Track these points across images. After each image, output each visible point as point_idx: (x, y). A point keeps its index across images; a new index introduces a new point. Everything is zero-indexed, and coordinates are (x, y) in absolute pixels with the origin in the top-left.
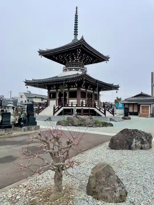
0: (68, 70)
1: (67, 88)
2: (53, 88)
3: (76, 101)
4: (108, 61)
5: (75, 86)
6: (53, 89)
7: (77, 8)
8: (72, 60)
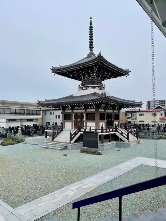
0: (84, 88)
1: (83, 109)
2: (68, 109)
7: (91, 19)
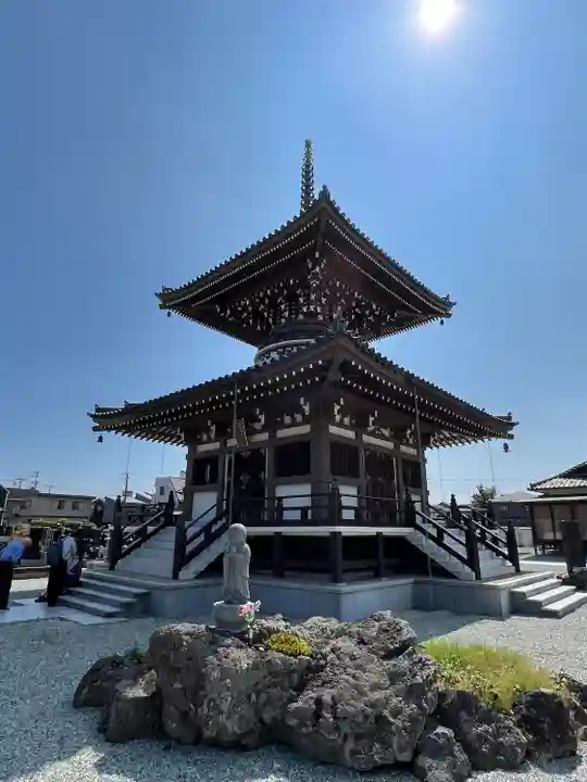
2: (209, 437)
3: (306, 489)
4: (449, 316)
5: (299, 417)
6: (209, 441)
8: (290, 314)
